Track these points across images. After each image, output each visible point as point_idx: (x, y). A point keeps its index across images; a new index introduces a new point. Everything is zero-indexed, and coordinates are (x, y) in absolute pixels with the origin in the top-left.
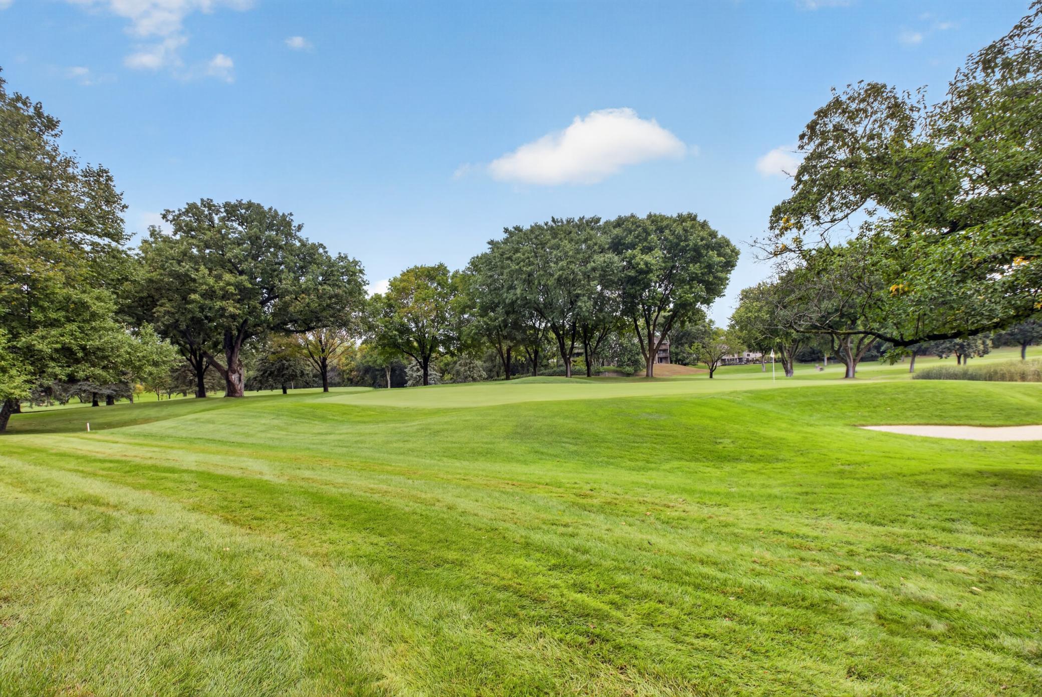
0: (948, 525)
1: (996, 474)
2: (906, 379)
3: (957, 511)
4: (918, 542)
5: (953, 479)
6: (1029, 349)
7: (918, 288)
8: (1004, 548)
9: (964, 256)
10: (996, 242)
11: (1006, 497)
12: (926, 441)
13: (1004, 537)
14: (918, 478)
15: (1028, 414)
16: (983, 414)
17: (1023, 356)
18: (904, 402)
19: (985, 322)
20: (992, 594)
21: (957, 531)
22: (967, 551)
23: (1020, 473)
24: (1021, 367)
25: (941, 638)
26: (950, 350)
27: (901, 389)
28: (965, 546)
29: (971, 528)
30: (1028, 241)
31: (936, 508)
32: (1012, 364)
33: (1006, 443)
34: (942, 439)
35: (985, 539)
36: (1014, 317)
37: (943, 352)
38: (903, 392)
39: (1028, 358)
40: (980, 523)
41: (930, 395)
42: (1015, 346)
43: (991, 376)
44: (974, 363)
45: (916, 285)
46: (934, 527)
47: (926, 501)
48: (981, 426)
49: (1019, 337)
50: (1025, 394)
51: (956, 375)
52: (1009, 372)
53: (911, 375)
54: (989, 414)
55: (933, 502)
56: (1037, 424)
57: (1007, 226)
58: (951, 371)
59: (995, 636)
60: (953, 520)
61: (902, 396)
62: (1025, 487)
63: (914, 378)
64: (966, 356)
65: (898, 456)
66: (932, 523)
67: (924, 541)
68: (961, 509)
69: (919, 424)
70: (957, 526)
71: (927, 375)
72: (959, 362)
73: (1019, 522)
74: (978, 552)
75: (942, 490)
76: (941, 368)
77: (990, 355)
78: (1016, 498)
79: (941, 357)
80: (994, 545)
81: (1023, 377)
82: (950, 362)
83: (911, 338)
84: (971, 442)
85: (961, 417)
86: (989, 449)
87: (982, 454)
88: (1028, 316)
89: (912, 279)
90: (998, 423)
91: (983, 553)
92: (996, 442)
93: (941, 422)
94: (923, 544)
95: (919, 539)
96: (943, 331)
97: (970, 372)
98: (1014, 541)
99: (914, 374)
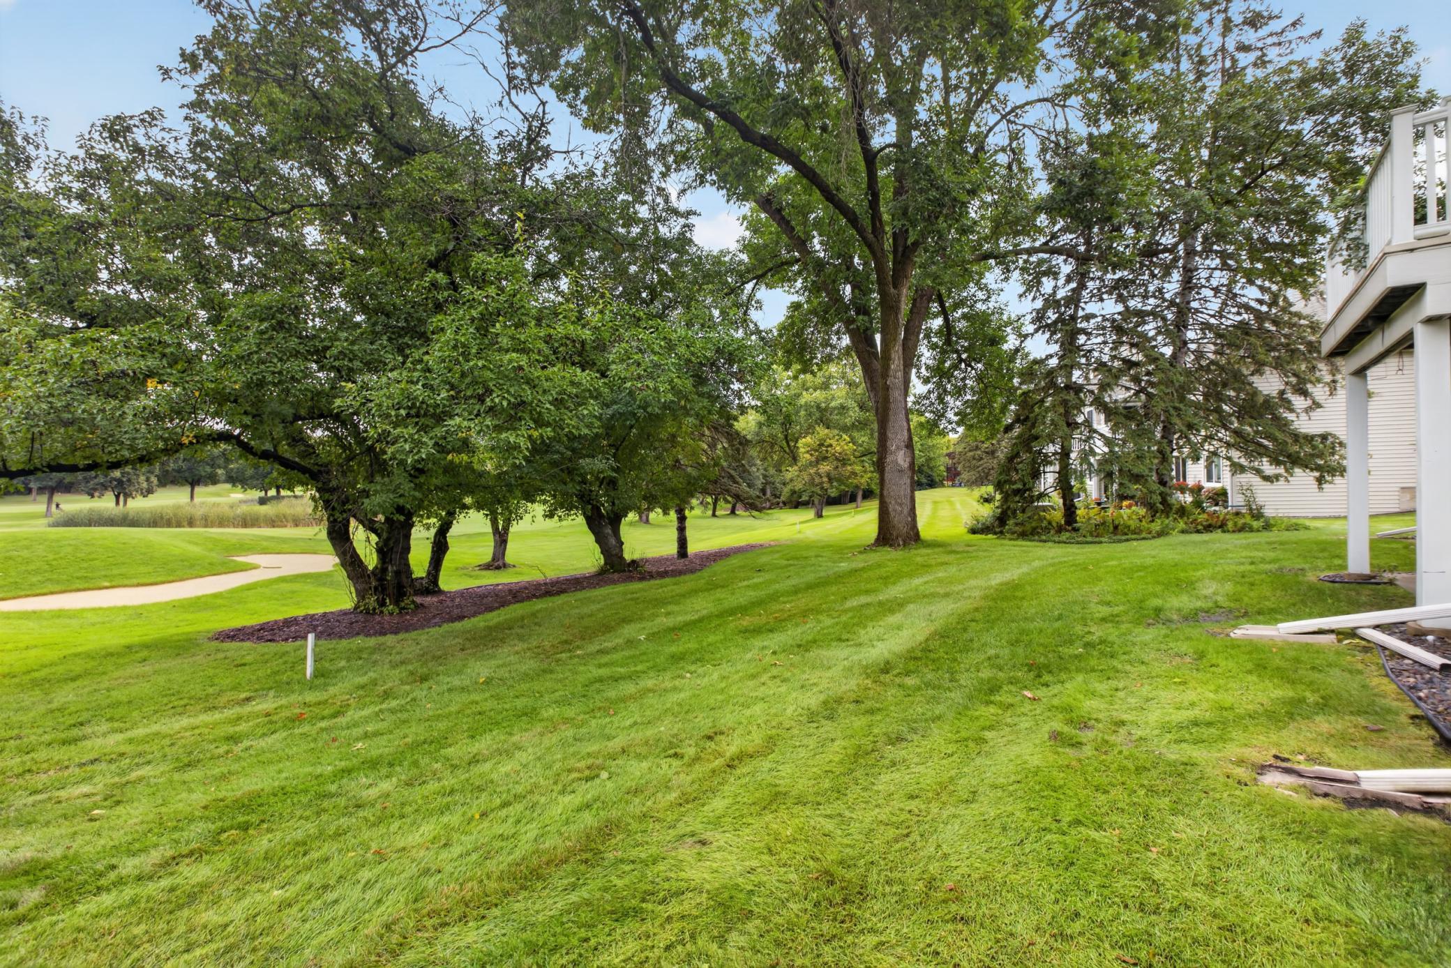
0: (75, 732)
1: (146, 646)
2: (39, 527)
3: (88, 710)
4: (18, 776)
5: (90, 665)
6: (198, 490)
7: (19, 393)
8: (146, 740)
9: (84, 362)
10: (128, 354)
11: (155, 672)
12: (59, 617)
13: (145, 726)
14: (36, 675)
15: (192, 566)
16: (143, 569)
17: (192, 497)
18: (28, 561)
19: (126, 453)
20: (120, 810)
21: (85, 738)
22: (93, 762)
23: (176, 638)
24: (189, 510)
25: (32, 915)
26: (104, 487)
27: (25, 543)
28: (92, 756)
29: (105, 727)
30: (165, 362)
31: (58, 714)
32: (179, 507)
33: (166, 603)
34: (83, 610)
35: (119, 737)
36: (163, 450)
37: (95, 490)
38: (27, 548)
39: (197, 500)
40: (117, 717)
41: (69, 549)
42: (182, 485)
43: (157, 521)
44: (137, 504)
45: (17, 388)
46: (50, 744)
47: (42, 708)
48: (139, 585)
49: (187, 474)
50: (190, 542)
51: (112, 520)
52: (175, 515)
53: (45, 521)
54: (150, 569)
55: (54, 705)
56: (201, 577)
57: (143, 339)
58: (106, 515)
59: (113, 867)
60: (82, 724)
61: (25, 553)
62: (178, 655)
63: (50, 526)
64: (127, 496)
65: (9, 646)
66: (47, 738)
67: (29, 771)
68: (94, 704)
69: (52, 593)
70: (88, 730)
71: (71, 522)
72: (117, 503)
73: (165, 700)
74: (108, 758)
75: (73, 685)
76: (91, 510)
77: (155, 495)
78: (167, 671)
79: (93, 496)
80: (131, 741)
81: (191, 523)
82: (106, 503)
83: (21, 467)
84: (125, 608)
85: (114, 576)
86: (145, 614)
87: (138, 622)
88: (177, 451)
89: (11, 380)
90: (159, 579)
91: (114, 756)
92: (154, 604)
93: (86, 585)
94: (28, 776)
95: (21, 770)
96: (70, 461)
97: (131, 515)
98: (155, 728)
99: (51, 520)
